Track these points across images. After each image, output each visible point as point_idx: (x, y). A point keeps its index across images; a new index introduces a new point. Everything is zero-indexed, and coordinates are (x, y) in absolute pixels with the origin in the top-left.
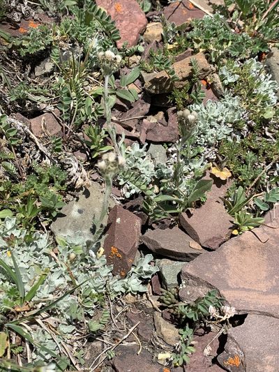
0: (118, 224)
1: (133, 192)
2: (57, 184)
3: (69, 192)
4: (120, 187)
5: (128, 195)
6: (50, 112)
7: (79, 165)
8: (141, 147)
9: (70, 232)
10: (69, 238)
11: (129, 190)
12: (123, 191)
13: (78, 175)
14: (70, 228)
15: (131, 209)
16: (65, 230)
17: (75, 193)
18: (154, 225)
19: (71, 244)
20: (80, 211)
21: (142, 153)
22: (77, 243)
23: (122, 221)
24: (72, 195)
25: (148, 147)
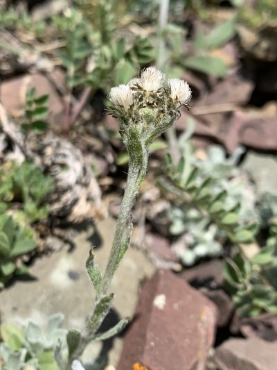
0: (157, 309)
1: (201, 250)
2: (30, 206)
3: (57, 231)
4: (172, 239)
5: (189, 257)
6: (43, 72)
7: (85, 170)
8: (228, 156)
9: (37, 318)
10: (32, 331)
11: (191, 247)
12: (180, 249)
13: (80, 192)
14: (41, 308)
15: (195, 284)
16: (26, 311)
17: (69, 234)
18: (246, 330)
19: (35, 347)
20: (73, 275)
21: (228, 168)
22: (48, 344)
23: (169, 302)
24: (60, 238)
25: (242, 159)
